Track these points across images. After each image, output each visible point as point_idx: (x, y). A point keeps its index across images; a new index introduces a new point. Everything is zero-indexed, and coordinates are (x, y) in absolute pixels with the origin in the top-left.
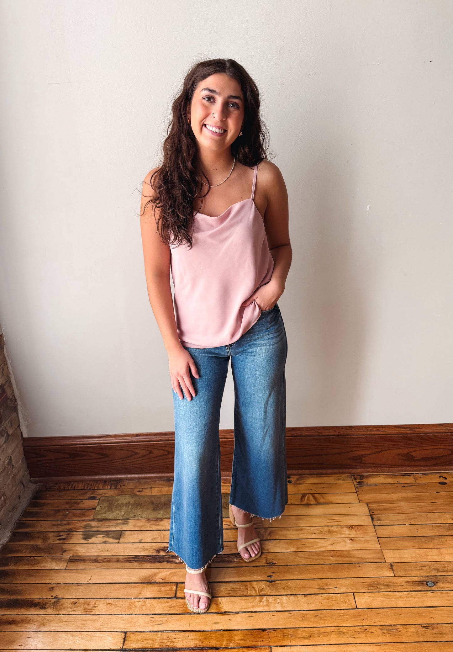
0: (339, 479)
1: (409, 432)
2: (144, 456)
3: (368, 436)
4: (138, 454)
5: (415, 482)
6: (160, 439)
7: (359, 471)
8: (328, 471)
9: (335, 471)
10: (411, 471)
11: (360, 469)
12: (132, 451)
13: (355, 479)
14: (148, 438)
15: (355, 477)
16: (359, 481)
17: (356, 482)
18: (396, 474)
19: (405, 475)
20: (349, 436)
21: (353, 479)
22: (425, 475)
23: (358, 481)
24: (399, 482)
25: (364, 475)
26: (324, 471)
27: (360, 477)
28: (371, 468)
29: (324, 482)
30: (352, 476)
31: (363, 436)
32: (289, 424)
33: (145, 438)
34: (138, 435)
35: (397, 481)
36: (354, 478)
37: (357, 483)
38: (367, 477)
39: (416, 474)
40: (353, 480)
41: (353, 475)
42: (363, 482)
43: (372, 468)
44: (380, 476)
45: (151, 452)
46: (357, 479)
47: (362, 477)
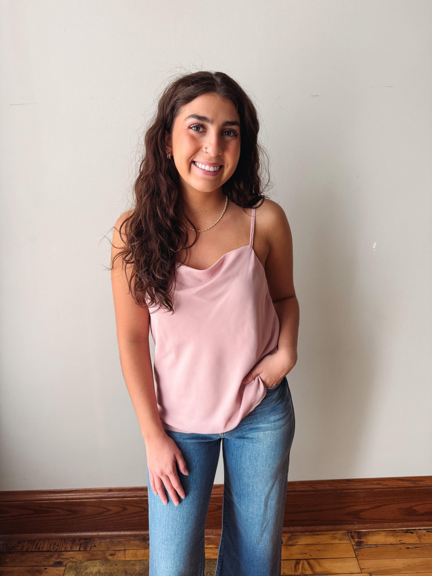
0: (335, 538)
1: (412, 485)
2: (118, 513)
3: (367, 490)
4: (110, 510)
6: (135, 494)
7: (356, 528)
8: (323, 528)
9: (330, 527)
10: (413, 526)
11: (357, 526)
12: (104, 508)
13: (353, 538)
14: (122, 494)
15: (353, 534)
16: (357, 541)
17: (354, 541)
18: (397, 531)
19: (407, 532)
21: (350, 537)
22: (428, 531)
23: (356, 540)
24: (401, 542)
25: (362, 532)
26: (318, 528)
27: (358, 535)
28: (369, 524)
29: (319, 542)
30: (349, 534)
31: (362, 491)
32: (291, 478)
33: (118, 494)
34: (110, 490)
35: (399, 540)
36: (351, 536)
37: (356, 543)
38: (366, 534)
39: (419, 531)
40: (351, 539)
41: (350, 531)
42: (362, 542)
43: (371, 524)
44: (379, 534)
45: (125, 509)
46: (355, 538)
47: (360, 535)
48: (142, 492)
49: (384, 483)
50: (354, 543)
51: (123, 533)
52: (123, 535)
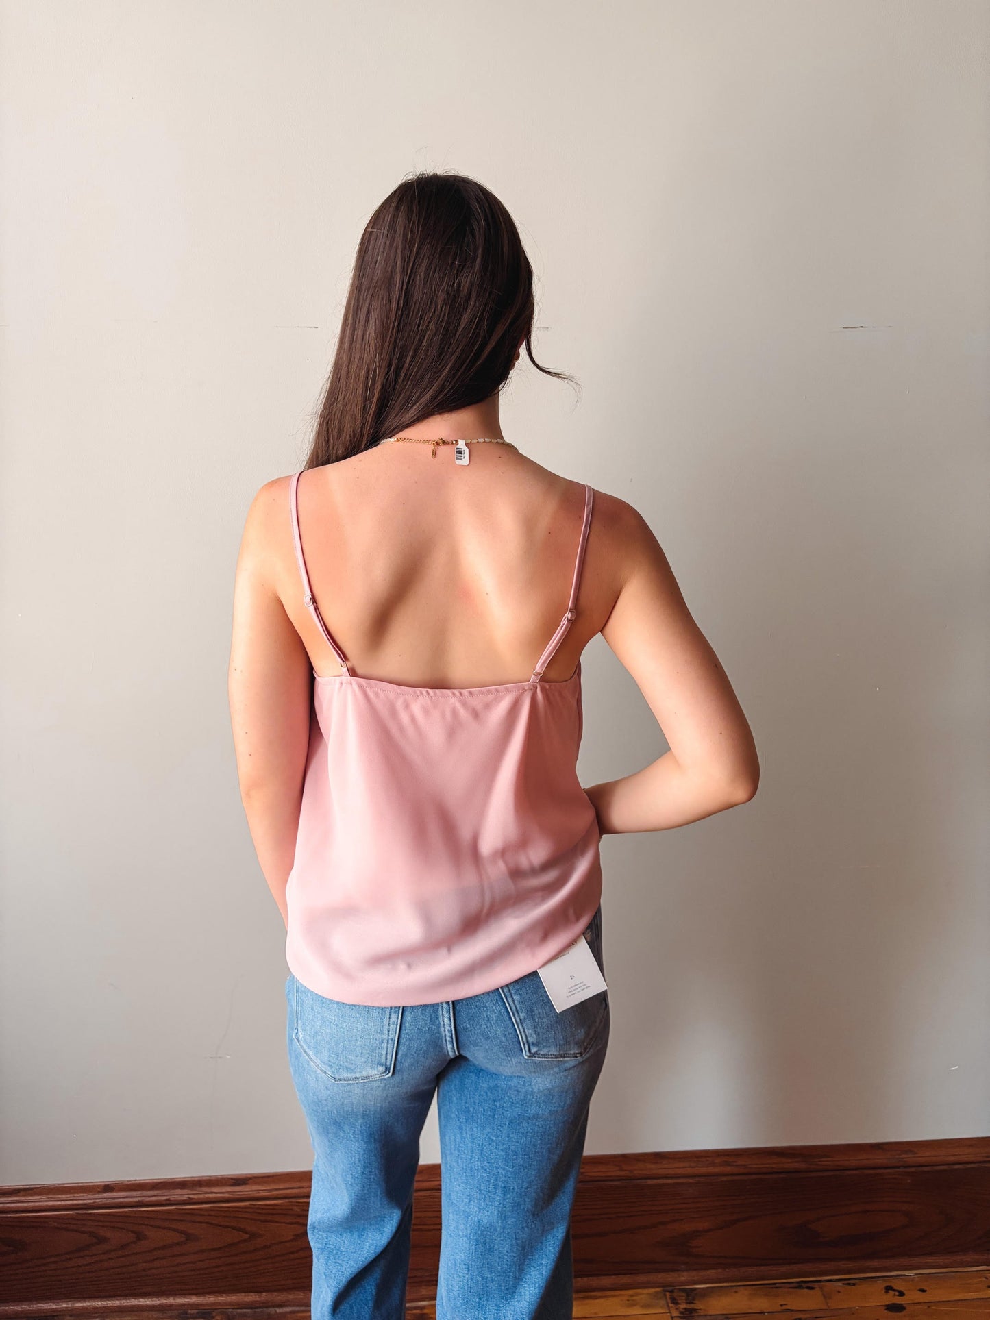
0: (633, 1304)
1: (803, 1166)
2: (123, 1247)
3: (702, 1179)
4: (103, 1240)
5: (825, 1307)
6: (168, 1197)
7: (684, 1278)
8: (606, 1281)
9: (624, 1279)
10: (813, 1275)
11: (685, 1274)
12: (90, 1234)
13: (675, 1302)
14: (136, 1197)
15: (675, 1294)
16: (685, 1309)
17: (677, 1309)
18: (777, 1285)
19: (799, 1286)
20: (655, 1181)
21: (669, 1301)
22: (849, 1284)
23: (683, 1306)
24: (784, 1307)
25: (696, 1289)
26: (595, 1282)
27: (688, 1296)
28: (714, 1269)
29: (596, 1313)
30: (667, 1293)
31: (690, 1180)
33: (127, 1197)
34: (108, 1188)
35: (781, 1305)
36: (671, 1299)
37: (681, 1313)
38: (704, 1294)
39: (827, 1284)
40: (670, 1305)
41: (670, 1289)
42: (695, 1310)
43: (717, 1269)
44: (736, 1292)
45: (140, 1237)
46: (679, 1302)
47: (691, 1295)
48: (185, 1191)
49: (739, 1163)
50: (675, 1313)
51: (133, 1302)
52: (133, 1306)
